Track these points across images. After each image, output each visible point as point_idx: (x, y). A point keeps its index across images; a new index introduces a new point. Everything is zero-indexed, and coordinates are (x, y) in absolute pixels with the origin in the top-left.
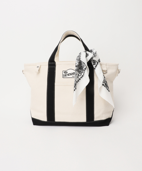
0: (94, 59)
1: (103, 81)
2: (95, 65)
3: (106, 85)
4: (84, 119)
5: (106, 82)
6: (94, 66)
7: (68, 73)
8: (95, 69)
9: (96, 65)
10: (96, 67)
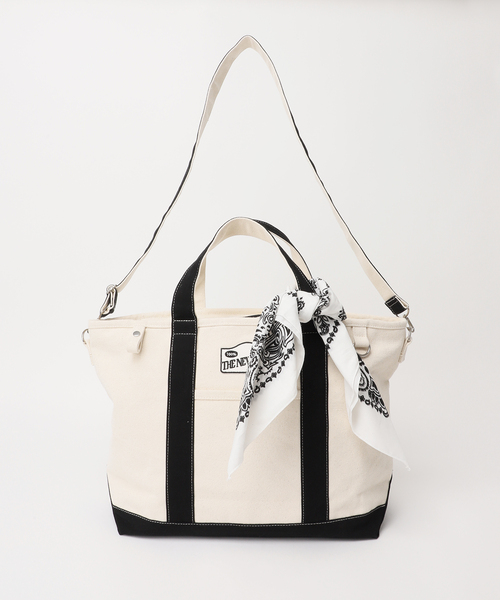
0: (324, 312)
1: (358, 387)
2: (328, 336)
3: (373, 397)
4: (293, 515)
5: (374, 385)
6: (325, 338)
7: (239, 357)
8: (328, 347)
9: (332, 335)
10: (330, 340)
